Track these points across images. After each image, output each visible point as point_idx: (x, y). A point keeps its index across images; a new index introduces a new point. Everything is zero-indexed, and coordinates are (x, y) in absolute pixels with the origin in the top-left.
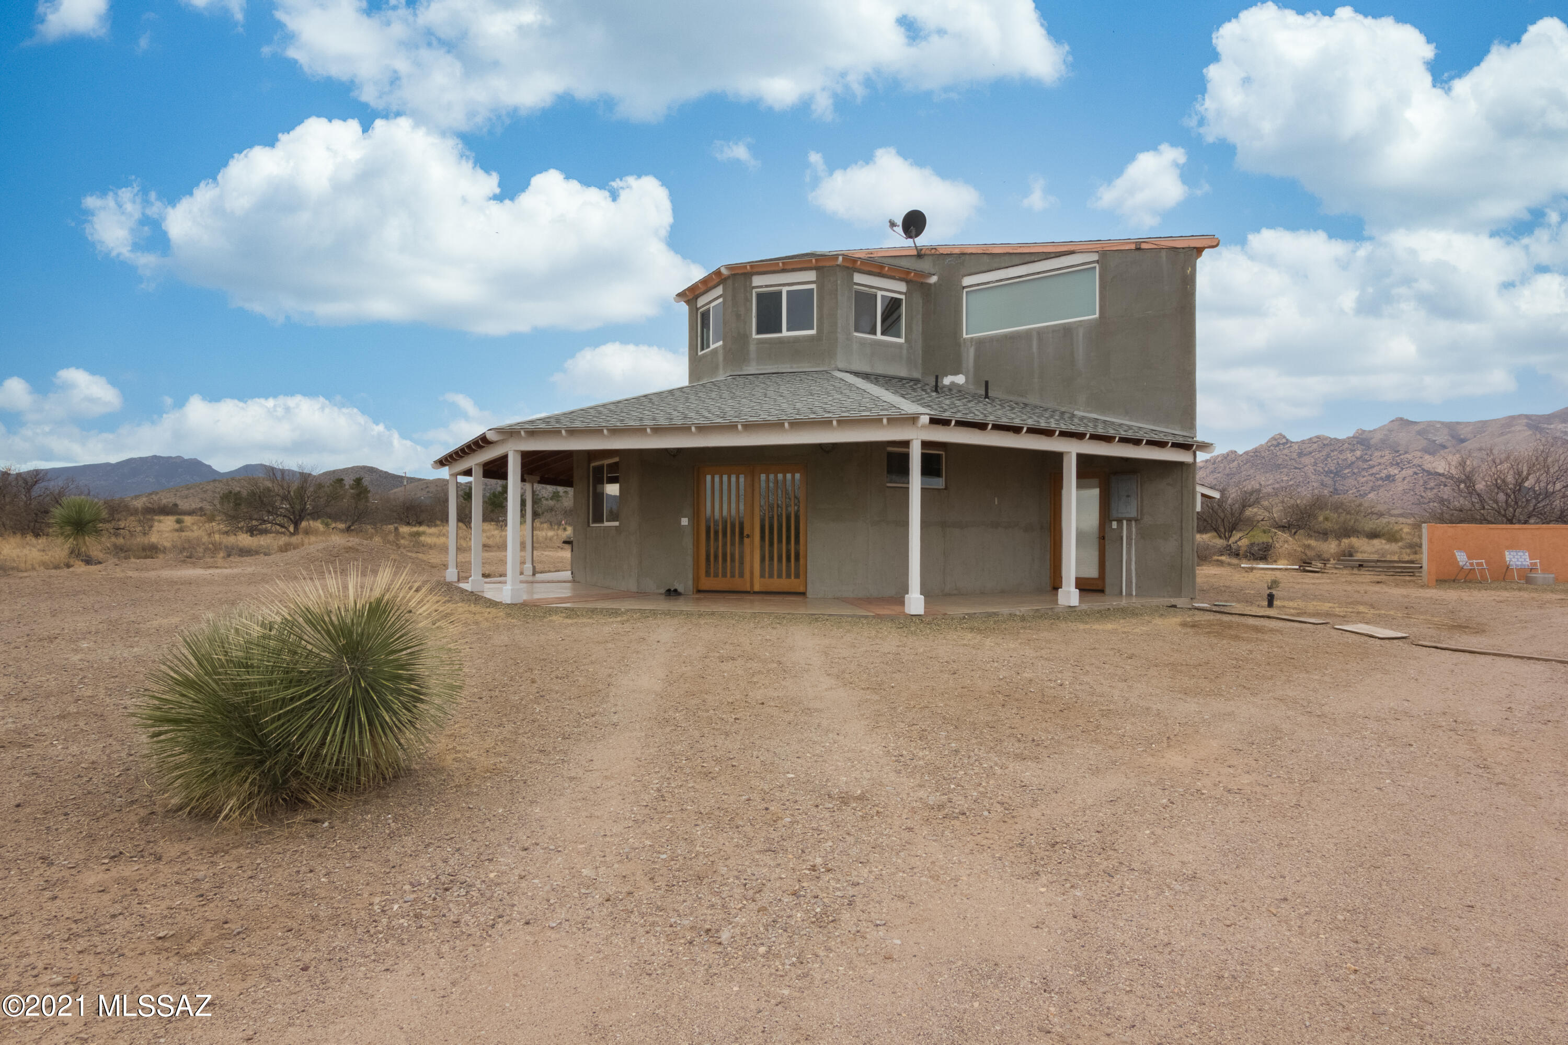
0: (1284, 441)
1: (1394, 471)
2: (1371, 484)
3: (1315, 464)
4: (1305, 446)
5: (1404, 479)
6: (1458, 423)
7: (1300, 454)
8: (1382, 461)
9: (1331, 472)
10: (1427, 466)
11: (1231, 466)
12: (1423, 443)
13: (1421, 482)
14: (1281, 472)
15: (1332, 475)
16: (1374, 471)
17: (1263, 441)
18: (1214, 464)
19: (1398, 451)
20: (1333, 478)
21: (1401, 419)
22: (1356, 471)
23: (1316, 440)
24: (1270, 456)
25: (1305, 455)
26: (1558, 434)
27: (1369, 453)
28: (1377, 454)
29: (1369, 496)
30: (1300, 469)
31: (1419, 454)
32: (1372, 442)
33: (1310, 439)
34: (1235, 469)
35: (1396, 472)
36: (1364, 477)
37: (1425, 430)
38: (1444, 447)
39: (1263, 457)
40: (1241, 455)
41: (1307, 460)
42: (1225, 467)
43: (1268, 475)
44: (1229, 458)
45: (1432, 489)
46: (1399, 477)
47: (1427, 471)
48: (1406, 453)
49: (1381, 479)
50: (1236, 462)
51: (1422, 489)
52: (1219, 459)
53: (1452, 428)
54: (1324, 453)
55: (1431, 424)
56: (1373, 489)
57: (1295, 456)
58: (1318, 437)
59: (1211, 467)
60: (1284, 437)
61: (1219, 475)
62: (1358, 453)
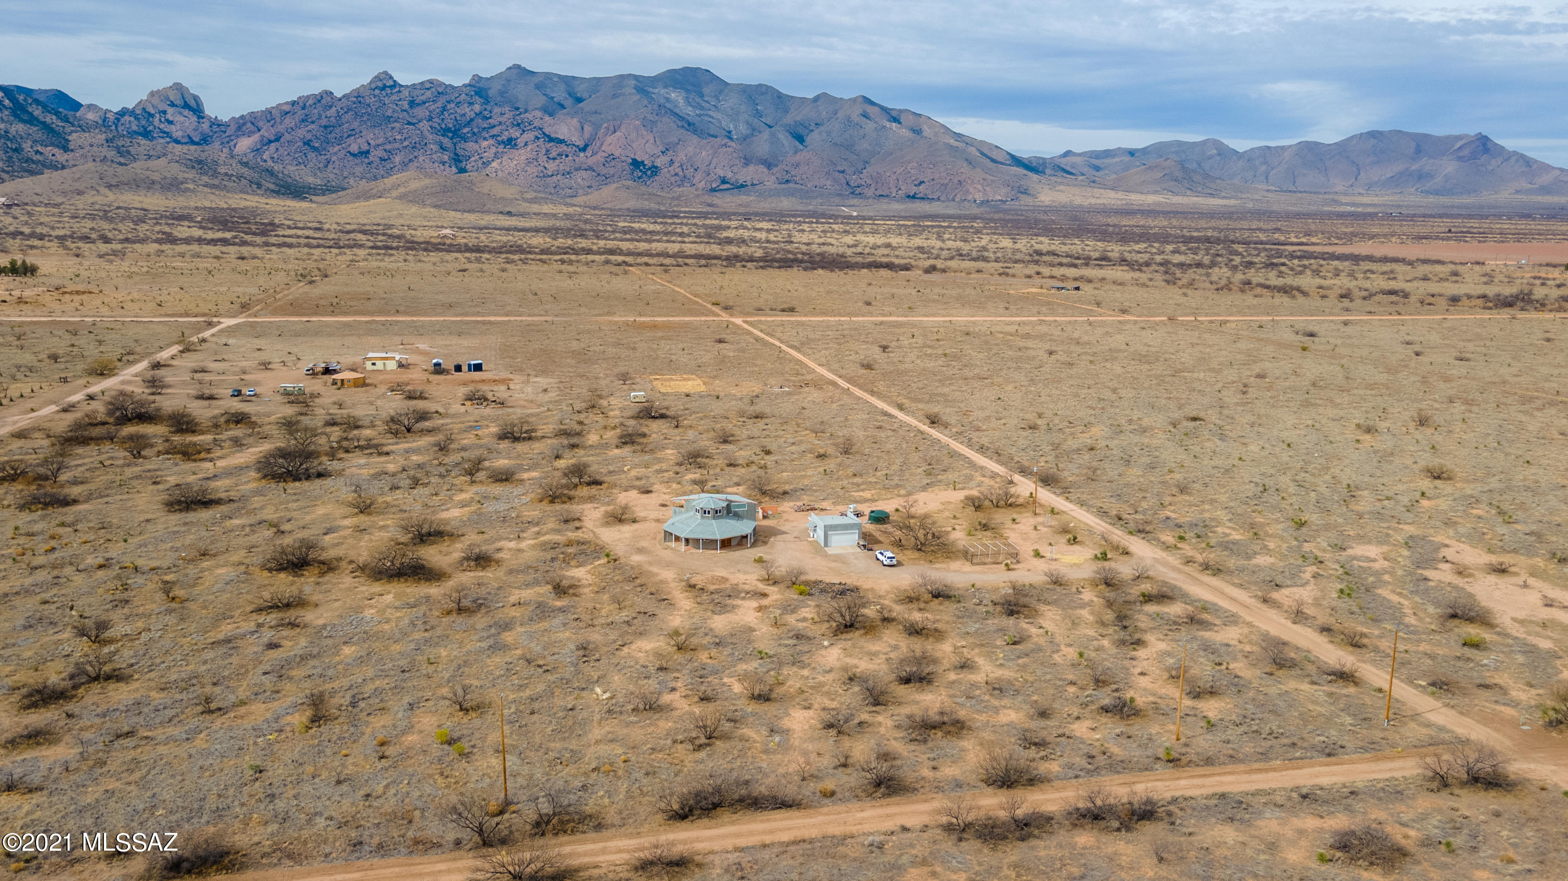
0: (391, 83)
1: (515, 133)
2: (493, 150)
3: (430, 119)
4: (416, 92)
5: (526, 144)
6: (574, 78)
7: (412, 104)
8: (503, 119)
9: (449, 130)
10: (547, 131)
11: (328, 113)
12: (541, 100)
13: (544, 151)
14: (393, 128)
15: (450, 135)
16: (495, 131)
17: (366, 80)
18: (304, 108)
19: (517, 109)
20: (452, 139)
21: (519, 67)
22: (476, 130)
23: (428, 85)
24: (377, 104)
25: (418, 105)
26: (662, 101)
27: (489, 108)
28: (497, 110)
29: (494, 164)
30: (414, 124)
31: (538, 114)
32: (491, 93)
33: (422, 83)
34: (332, 119)
35: (518, 134)
36: (485, 139)
37: (544, 81)
38: (563, 107)
39: (369, 105)
40: (340, 100)
41: (420, 112)
42: (320, 116)
43: (376, 132)
44: (323, 102)
45: (554, 159)
46: (520, 142)
47: (548, 136)
48: (526, 111)
49: (503, 142)
50: (334, 109)
51: (545, 158)
52: (310, 102)
53: (568, 81)
54: (439, 104)
55: (548, 76)
56: (496, 156)
57: (406, 106)
58: (431, 82)
59: (300, 114)
60: (391, 77)
61: (313, 126)
62: (477, 108)
